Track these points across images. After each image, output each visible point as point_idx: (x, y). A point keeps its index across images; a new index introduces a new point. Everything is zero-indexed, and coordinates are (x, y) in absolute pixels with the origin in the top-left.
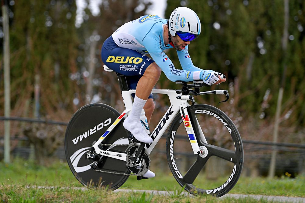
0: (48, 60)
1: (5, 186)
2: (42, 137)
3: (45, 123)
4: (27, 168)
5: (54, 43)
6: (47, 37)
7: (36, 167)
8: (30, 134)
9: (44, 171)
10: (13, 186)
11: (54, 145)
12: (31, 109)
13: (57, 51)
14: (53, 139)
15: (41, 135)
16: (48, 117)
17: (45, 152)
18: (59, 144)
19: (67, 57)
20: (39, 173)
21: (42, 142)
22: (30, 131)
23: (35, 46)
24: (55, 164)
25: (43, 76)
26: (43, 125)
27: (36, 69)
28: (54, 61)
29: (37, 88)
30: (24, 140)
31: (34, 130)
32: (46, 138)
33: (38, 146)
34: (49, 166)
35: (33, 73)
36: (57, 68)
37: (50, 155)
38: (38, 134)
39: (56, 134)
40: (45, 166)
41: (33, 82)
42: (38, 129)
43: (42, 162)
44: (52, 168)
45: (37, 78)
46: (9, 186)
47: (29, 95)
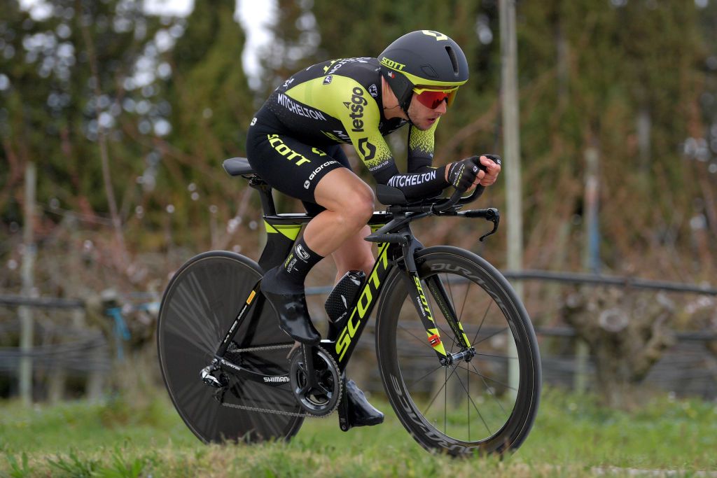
0: (618, 106)
1: (535, 467)
2: (615, 327)
3: (621, 285)
4: (575, 416)
5: (634, 54)
6: (616, 39)
7: (601, 415)
8: (580, 319)
9: (623, 424)
10: (559, 468)
11: (650, 351)
12: (576, 247)
13: (645, 79)
14: (647, 334)
15: (610, 319)
16: (628, 267)
17: (625, 370)
18: (663, 347)
19: (675, 95)
20: (608, 429)
21: (614, 342)
22: (581, 309)
23: (582, 66)
24: (652, 405)
25: (606, 152)
26: (615, 293)
27: (587, 133)
28: (636, 107)
29: (592, 186)
30: (557, 336)
31: (592, 306)
32: (625, 330)
33: (603, 354)
34: (636, 409)
35: (579, 143)
36: (643, 127)
37: (638, 379)
38: (603, 320)
39: (654, 318)
40: (627, 410)
41: (579, 169)
42: (601, 304)
43: (616, 399)
44: (645, 417)
45: (592, 156)
46: (548, 467)
47: (569, 206)
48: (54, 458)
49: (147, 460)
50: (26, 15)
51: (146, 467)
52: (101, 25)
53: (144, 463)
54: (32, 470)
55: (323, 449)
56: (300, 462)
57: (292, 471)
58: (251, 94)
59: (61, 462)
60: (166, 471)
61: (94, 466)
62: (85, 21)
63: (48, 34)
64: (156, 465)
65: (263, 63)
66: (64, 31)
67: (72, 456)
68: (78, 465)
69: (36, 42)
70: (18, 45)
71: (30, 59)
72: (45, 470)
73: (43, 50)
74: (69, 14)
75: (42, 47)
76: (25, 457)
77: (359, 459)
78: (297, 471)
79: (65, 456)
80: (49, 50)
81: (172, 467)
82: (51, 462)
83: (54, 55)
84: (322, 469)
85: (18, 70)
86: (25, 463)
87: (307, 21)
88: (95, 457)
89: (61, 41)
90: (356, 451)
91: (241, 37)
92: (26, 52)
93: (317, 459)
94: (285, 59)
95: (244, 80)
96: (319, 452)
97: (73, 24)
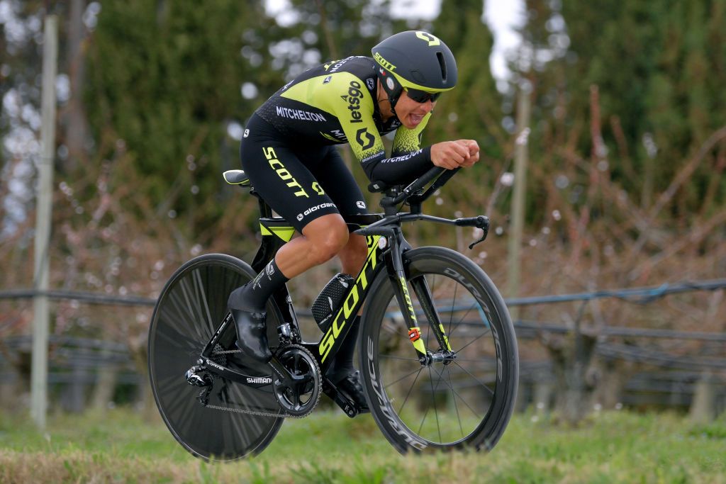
48: (295, 466)
49: (389, 469)
50: (272, 22)
51: (388, 475)
52: (347, 30)
53: (386, 471)
54: (274, 478)
55: (568, 457)
56: (544, 470)
57: (536, 480)
58: (499, 98)
59: (303, 470)
60: (408, 479)
61: (335, 474)
62: (330, 27)
63: (295, 41)
64: (397, 473)
65: (511, 66)
66: (310, 37)
67: (313, 464)
68: (320, 473)
69: (283, 49)
70: (264, 53)
71: (277, 65)
72: (286, 478)
73: (290, 57)
74: (314, 20)
75: (288, 54)
76: (266, 465)
77: (606, 468)
78: (541, 480)
79: (307, 465)
80: (295, 56)
81: (414, 476)
82: (293, 471)
83: (300, 61)
84: (567, 478)
85: (264, 78)
86: (266, 471)
87: (557, 23)
88: (336, 465)
89: (307, 47)
90: (602, 460)
91: (488, 40)
92: (272, 58)
93: (562, 468)
94: (534, 62)
95: (492, 83)
96: (564, 460)
97: (319, 30)
